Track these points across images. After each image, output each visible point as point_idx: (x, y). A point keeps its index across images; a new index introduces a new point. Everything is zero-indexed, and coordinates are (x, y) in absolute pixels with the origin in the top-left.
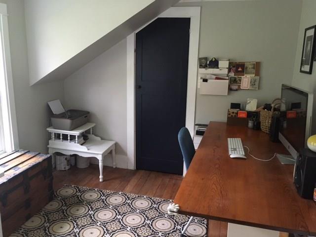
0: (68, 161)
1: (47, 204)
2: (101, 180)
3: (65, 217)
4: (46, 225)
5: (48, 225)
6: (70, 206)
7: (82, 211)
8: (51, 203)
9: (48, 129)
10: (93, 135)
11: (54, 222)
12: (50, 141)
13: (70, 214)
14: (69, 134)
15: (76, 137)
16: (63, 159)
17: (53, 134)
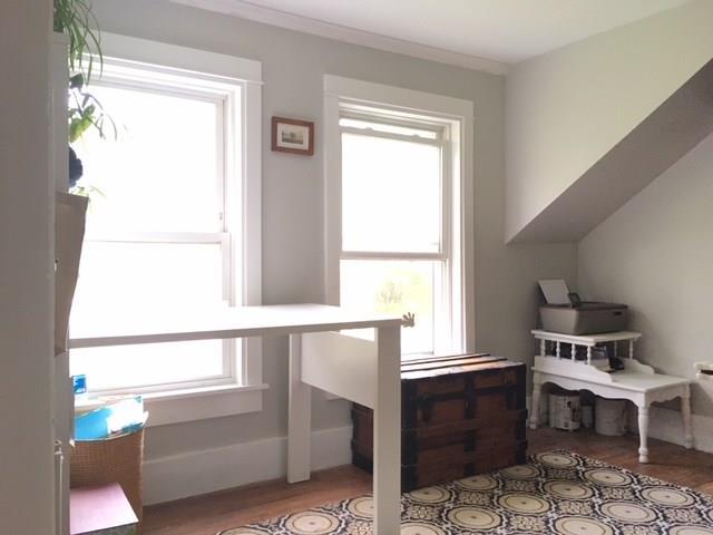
0: (574, 411)
1: (512, 465)
2: (642, 459)
3: (536, 491)
4: (496, 491)
5: (500, 493)
6: (557, 480)
7: (577, 492)
8: (518, 467)
9: (533, 332)
10: (635, 361)
11: (513, 492)
12: (537, 358)
13: (549, 491)
14: (574, 343)
15: (589, 350)
16: (562, 401)
17: (543, 342)
